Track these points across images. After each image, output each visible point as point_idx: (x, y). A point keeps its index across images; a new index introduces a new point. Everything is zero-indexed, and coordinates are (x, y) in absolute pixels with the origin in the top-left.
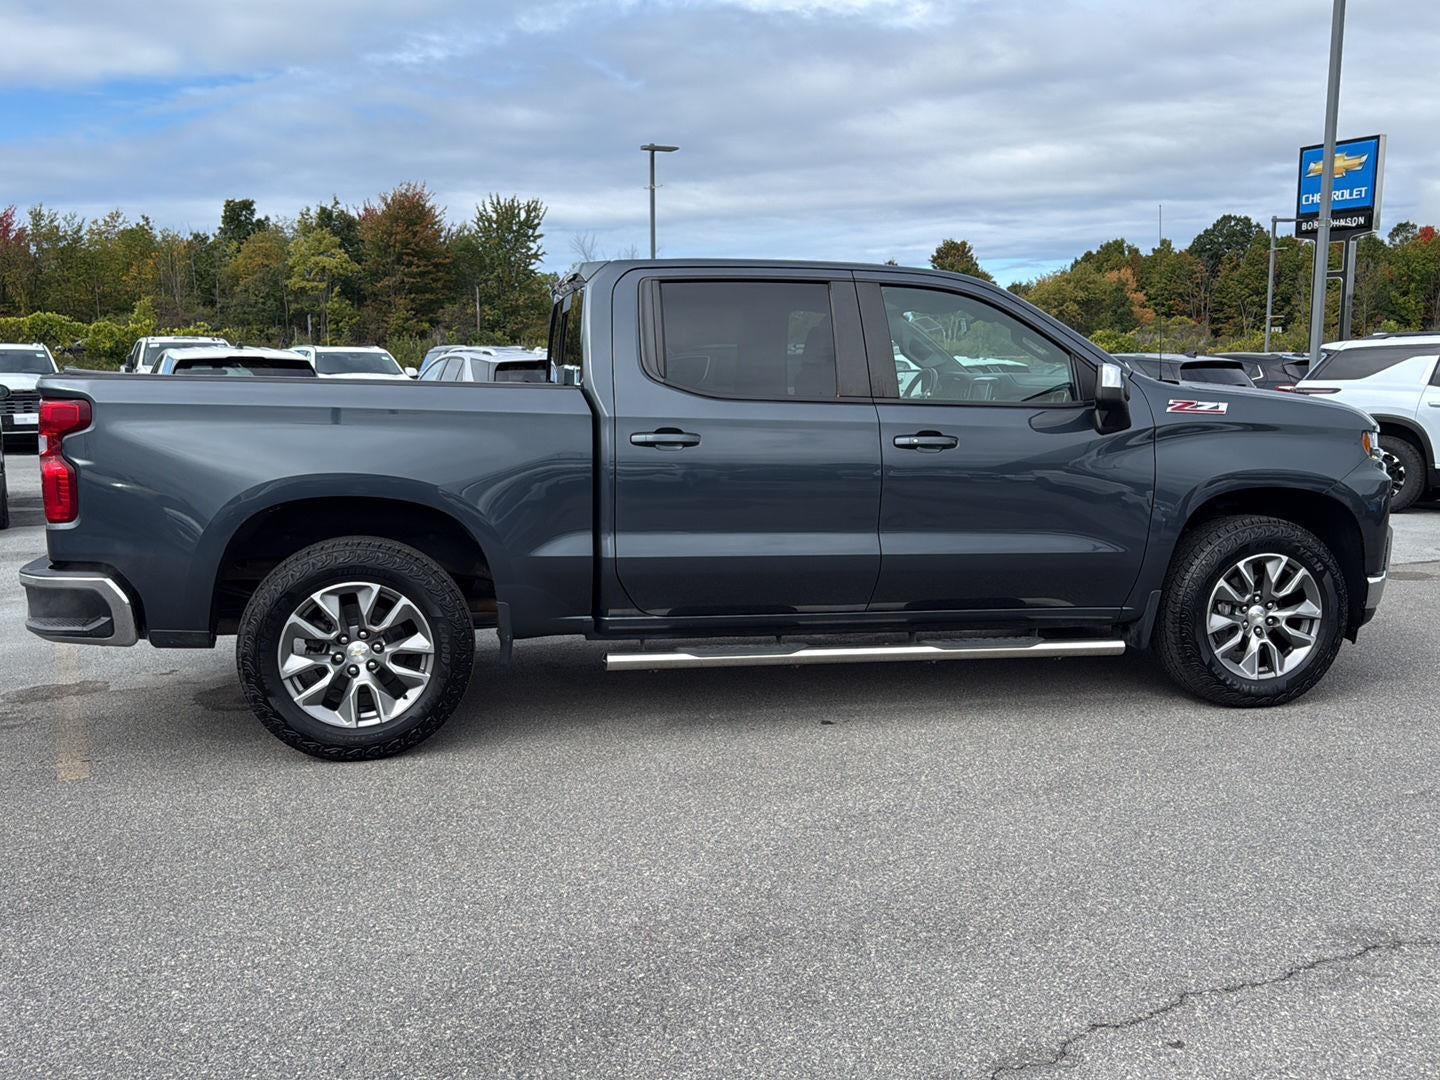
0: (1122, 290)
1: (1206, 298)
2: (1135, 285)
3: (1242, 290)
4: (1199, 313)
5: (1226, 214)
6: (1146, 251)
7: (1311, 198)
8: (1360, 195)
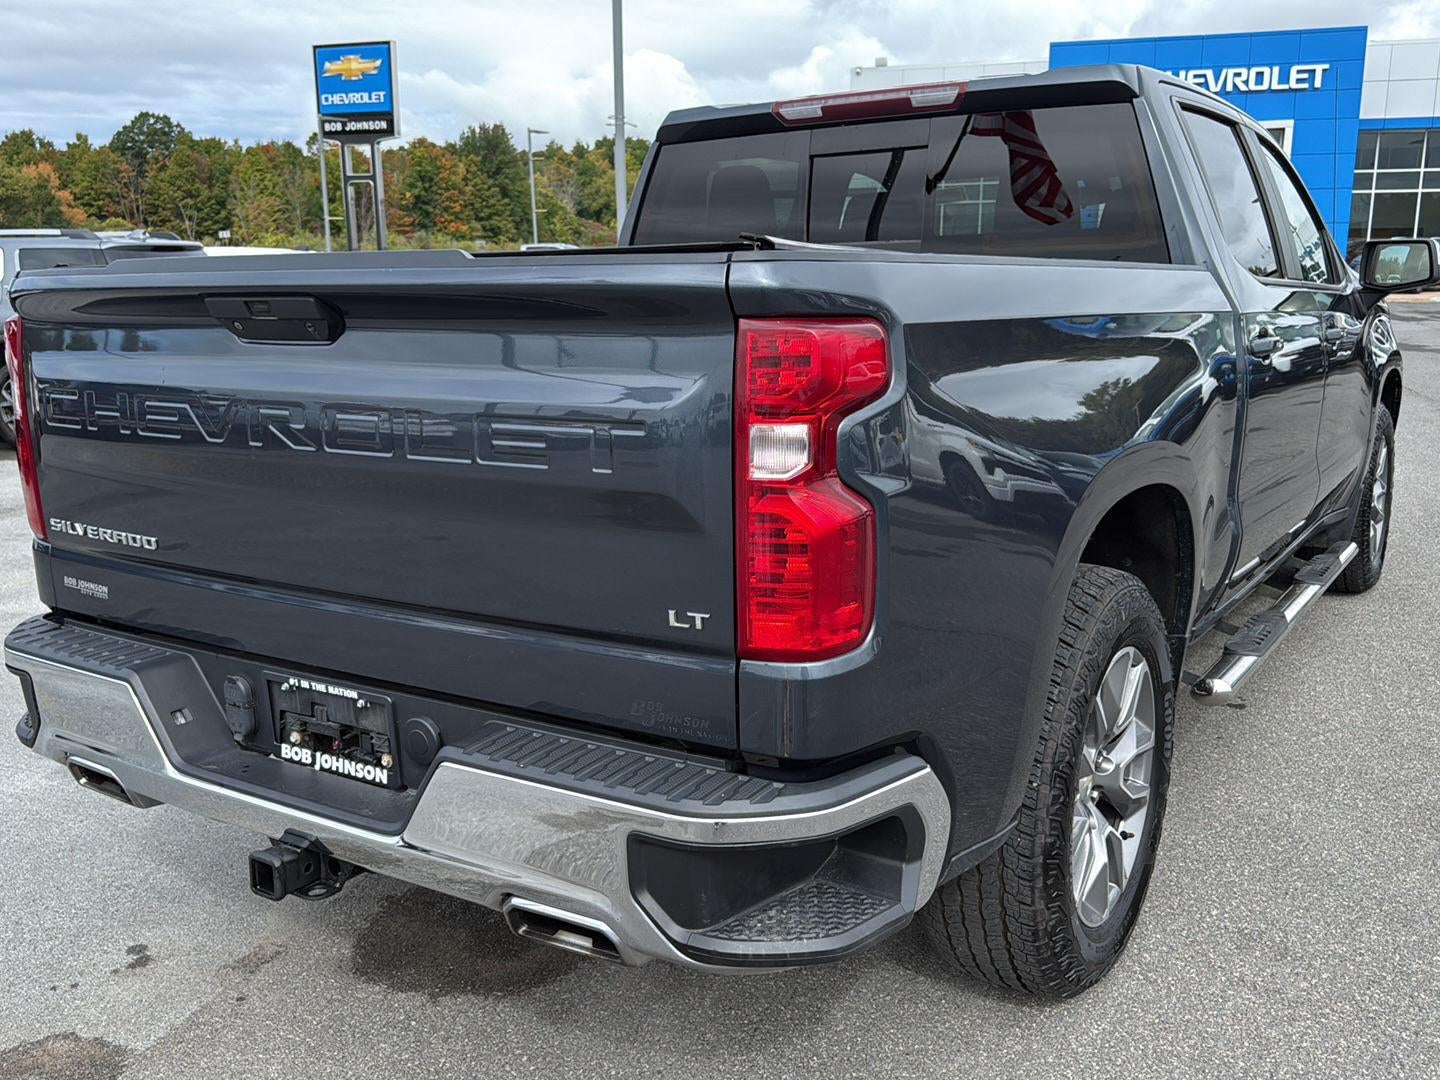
0: (46, 187)
1: (137, 199)
2: (57, 182)
3: (175, 192)
4: (132, 215)
5: (144, 111)
6: (60, 145)
7: (330, 99)
8: (379, 99)
